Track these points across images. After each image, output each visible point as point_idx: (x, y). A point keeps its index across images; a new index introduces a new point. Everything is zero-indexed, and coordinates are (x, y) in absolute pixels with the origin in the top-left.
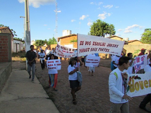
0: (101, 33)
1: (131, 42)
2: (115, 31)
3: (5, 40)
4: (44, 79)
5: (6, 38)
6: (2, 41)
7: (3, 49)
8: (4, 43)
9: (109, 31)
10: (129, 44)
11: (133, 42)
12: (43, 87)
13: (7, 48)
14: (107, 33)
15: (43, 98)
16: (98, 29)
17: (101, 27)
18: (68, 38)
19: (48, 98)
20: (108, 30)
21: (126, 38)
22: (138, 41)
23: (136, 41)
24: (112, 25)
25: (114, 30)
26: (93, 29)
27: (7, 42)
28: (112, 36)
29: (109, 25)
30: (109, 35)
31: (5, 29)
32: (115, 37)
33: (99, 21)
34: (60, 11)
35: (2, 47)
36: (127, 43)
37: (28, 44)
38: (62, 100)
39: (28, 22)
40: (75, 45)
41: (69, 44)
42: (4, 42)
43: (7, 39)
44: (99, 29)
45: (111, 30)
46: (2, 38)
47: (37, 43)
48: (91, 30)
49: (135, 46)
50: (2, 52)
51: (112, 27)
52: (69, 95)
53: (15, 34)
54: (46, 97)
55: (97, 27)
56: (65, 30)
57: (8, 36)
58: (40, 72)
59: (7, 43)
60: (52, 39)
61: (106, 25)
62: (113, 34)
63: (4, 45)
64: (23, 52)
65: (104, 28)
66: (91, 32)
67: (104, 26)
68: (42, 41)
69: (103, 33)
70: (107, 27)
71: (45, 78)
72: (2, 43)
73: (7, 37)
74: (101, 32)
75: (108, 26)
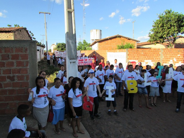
3: (20, 60)
5: (24, 53)
6: (14, 61)
7: (16, 81)
8: (20, 67)
18: (109, 41)
27: (28, 62)
35: (14, 76)
37: (71, 62)
40: (130, 53)
42: (19, 64)
43: (25, 57)
46: (14, 53)
47: (59, 47)
50: (14, 88)
53: (33, 37)
57: (28, 47)
59: (27, 65)
60: (83, 43)
63: (19, 71)
64: (44, 61)
72: (15, 67)
73: (26, 50)
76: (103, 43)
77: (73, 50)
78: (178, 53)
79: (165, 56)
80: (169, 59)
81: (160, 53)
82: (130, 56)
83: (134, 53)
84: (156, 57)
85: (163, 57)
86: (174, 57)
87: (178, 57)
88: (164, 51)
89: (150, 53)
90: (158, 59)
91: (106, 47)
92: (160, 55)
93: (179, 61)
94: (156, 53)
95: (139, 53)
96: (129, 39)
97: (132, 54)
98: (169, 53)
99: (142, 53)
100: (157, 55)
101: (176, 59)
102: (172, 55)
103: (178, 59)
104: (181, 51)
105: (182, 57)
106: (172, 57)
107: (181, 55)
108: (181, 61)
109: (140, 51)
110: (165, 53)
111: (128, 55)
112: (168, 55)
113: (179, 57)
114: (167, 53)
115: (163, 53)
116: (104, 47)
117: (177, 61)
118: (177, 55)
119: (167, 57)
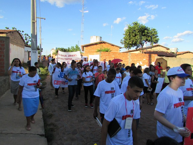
0: (138, 41)
1: (181, 54)
2: (158, 38)
3: (0, 46)
4: (50, 102)
5: (3, 43)
8: (0, 51)
9: (149, 38)
10: (177, 56)
11: (183, 53)
12: (43, 115)
13: (3, 57)
14: (147, 40)
15: (35, 134)
16: (134, 35)
17: (138, 32)
18: (95, 46)
19: (42, 135)
20: (148, 36)
21: (173, 49)
22: (191, 53)
23: (188, 52)
24: (154, 29)
25: (157, 36)
26: (127, 35)
28: (154, 45)
29: (150, 29)
30: (149, 43)
31: (13, 33)
32: (159, 47)
33: (136, 24)
34: (88, 11)
36: (175, 55)
38: (65, 138)
39: (35, 23)
40: (102, 55)
41: (95, 54)
43: (3, 45)
44: (136, 35)
45: (152, 37)
48: (124, 36)
49: (186, 60)
51: (155, 32)
52: (78, 130)
54: (40, 134)
55: (133, 32)
56: (93, 36)
57: (5, 40)
58: (49, 91)
60: (75, 48)
61: (146, 29)
62: (155, 43)
65: (142, 33)
66: (125, 39)
67: (142, 31)
68: (63, 50)
69: (141, 41)
70: (147, 32)
71: (53, 101)
74: (138, 39)
75: (148, 30)
76: (89, 47)
77: (35, 45)
78: (144, 58)
79: (133, 59)
80: (136, 62)
81: (128, 57)
82: (103, 58)
83: (107, 56)
84: (125, 60)
85: (131, 61)
86: (140, 60)
87: (143, 61)
88: (132, 55)
89: (119, 56)
90: (126, 61)
91: (92, 51)
92: (128, 58)
93: (145, 64)
94: (125, 57)
95: (111, 56)
96: (113, 45)
97: (104, 56)
98: (136, 57)
99: (113, 56)
100: (126, 58)
101: (142, 62)
102: (139, 59)
103: (144, 62)
104: (146, 56)
105: (147, 61)
106: (138, 60)
107: (146, 59)
108: (147, 64)
109: (111, 54)
110: (133, 57)
111: (101, 57)
112: (135, 59)
113: (145, 61)
114: (135, 57)
115: (131, 57)
116: (89, 51)
117: (143, 64)
118: (143, 59)
119: (134, 60)
